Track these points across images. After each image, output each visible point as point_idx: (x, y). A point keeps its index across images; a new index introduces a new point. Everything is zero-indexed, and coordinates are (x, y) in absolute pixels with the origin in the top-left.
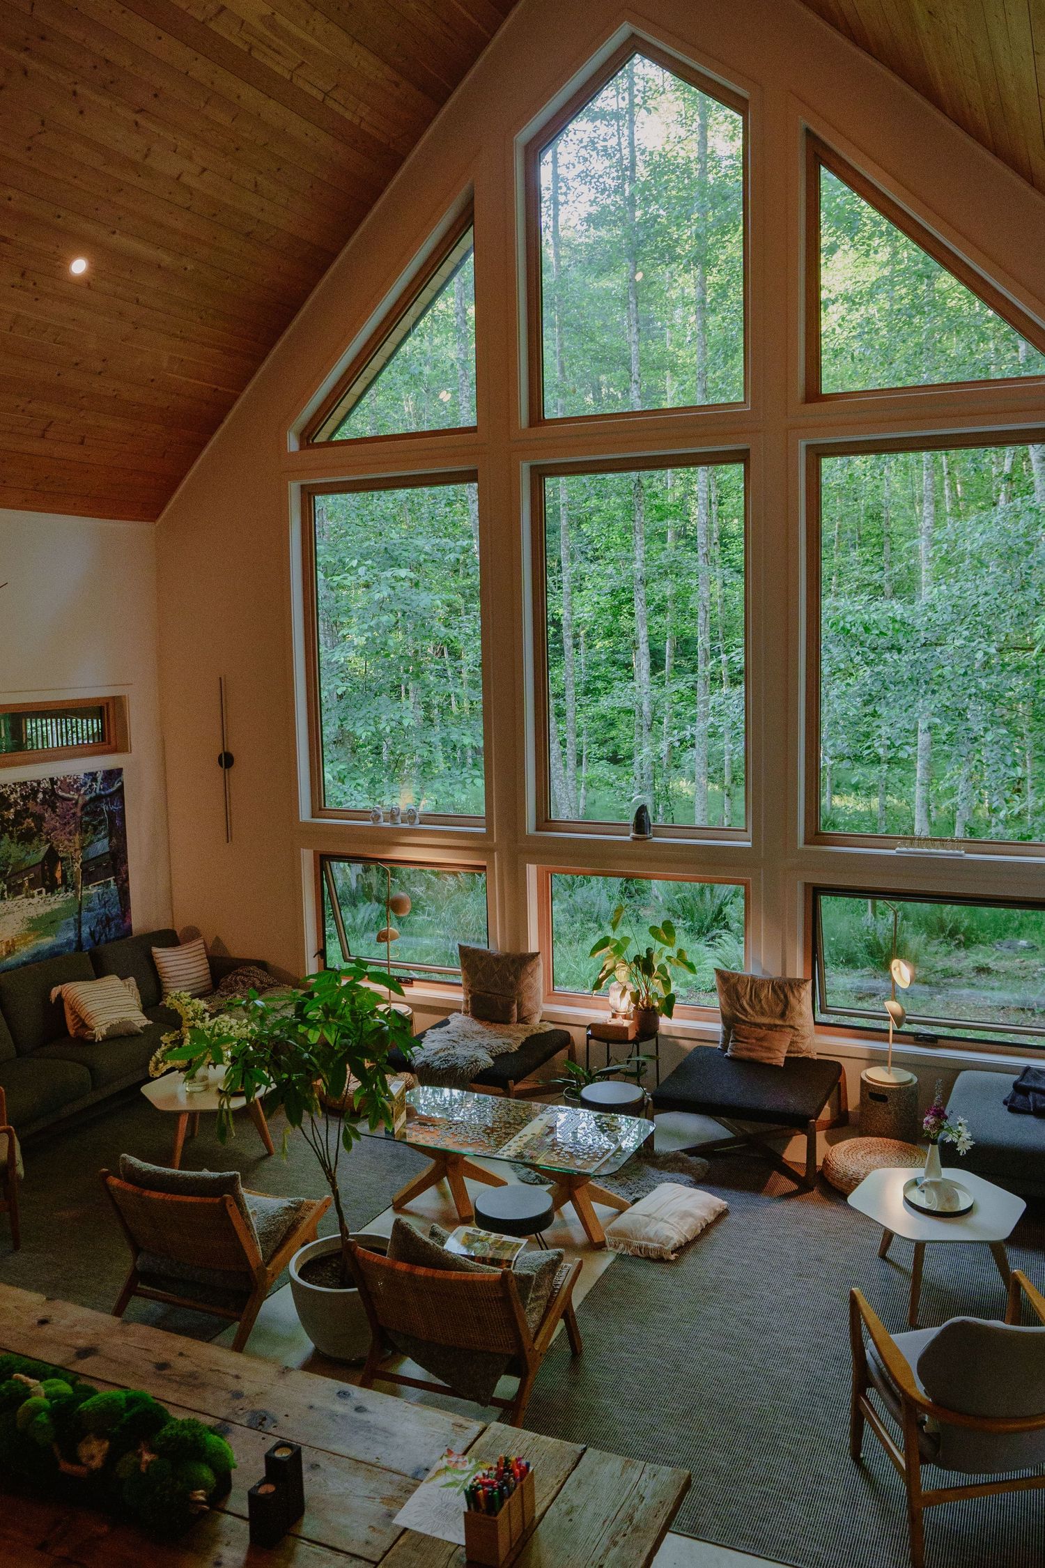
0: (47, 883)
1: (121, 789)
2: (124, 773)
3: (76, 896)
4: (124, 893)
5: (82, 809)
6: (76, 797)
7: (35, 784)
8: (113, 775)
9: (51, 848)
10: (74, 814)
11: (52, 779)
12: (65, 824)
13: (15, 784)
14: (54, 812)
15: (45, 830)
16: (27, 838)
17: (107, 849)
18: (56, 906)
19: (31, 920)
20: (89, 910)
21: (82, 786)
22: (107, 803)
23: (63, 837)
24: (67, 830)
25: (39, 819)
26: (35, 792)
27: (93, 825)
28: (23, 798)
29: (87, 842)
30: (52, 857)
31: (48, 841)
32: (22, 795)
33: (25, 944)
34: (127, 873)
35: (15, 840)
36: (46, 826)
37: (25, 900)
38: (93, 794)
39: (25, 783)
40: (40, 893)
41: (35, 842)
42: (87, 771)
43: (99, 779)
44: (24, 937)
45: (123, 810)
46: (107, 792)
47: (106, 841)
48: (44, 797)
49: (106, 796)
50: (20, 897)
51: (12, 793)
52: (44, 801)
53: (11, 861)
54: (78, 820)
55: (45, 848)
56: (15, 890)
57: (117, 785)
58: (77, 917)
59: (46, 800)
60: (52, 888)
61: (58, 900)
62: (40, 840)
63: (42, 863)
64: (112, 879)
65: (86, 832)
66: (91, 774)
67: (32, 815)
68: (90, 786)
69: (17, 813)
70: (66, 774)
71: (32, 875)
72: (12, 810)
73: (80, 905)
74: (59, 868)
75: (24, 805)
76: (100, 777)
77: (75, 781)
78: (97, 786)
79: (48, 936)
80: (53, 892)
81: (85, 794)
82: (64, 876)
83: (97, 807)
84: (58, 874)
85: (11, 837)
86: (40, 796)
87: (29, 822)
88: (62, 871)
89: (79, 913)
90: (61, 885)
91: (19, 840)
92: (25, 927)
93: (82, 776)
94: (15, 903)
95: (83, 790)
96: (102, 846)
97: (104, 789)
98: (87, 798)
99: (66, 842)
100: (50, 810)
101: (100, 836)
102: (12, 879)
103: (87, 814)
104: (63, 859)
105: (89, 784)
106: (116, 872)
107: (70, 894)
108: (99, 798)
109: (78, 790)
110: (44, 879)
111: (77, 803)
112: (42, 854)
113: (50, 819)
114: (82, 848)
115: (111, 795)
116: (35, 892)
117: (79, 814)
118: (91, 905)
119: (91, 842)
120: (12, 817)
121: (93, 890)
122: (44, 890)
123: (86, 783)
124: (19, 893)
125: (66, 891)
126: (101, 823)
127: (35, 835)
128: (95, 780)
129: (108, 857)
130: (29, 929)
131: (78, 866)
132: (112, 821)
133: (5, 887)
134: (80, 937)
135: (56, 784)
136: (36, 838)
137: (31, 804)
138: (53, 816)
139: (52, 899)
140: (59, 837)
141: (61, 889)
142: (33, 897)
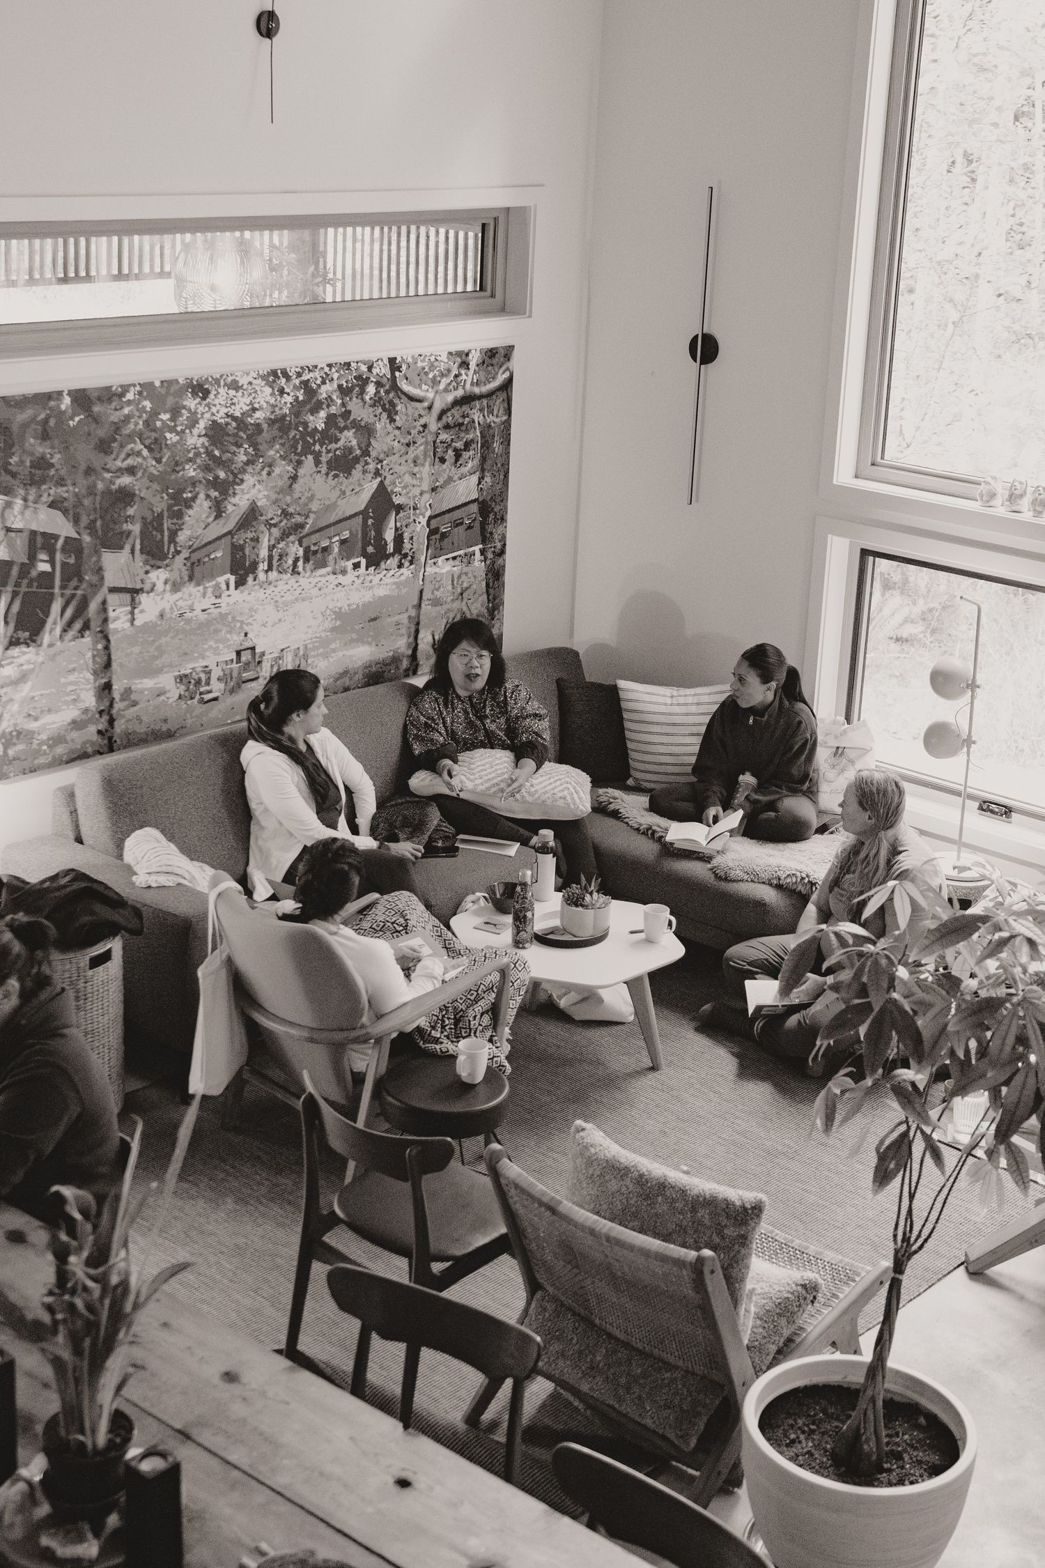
0: (370, 549)
1: (507, 385)
2: (516, 355)
3: (415, 575)
4: (495, 575)
5: (440, 418)
6: (430, 395)
7: (364, 368)
8: (496, 357)
9: (382, 484)
10: (425, 426)
11: (392, 361)
12: (408, 445)
13: (330, 366)
14: (392, 421)
15: (373, 454)
16: (343, 464)
17: (475, 496)
18: (381, 592)
19: (339, 614)
20: (436, 602)
21: (442, 375)
22: (481, 410)
23: (403, 468)
24: (411, 456)
25: (367, 431)
26: (363, 382)
27: (456, 450)
28: (344, 391)
29: (441, 481)
30: (382, 503)
31: (377, 473)
32: (340, 387)
33: (325, 656)
34: (503, 539)
35: (324, 469)
36: (377, 447)
37: (332, 577)
38: (460, 393)
39: (348, 364)
40: (356, 566)
41: (357, 473)
42: (454, 349)
43: (473, 365)
44: (324, 643)
45: (507, 424)
46: (485, 389)
47: (474, 479)
48: (377, 392)
49: (480, 397)
50: (323, 571)
51: (324, 382)
52: (377, 401)
53: (314, 506)
54: (430, 438)
55: (371, 486)
56: (315, 557)
57: (501, 378)
58: (413, 613)
59: (380, 398)
60: (375, 561)
61: (388, 580)
62: (364, 472)
63: (364, 513)
64: (477, 549)
65: (443, 460)
66: (459, 354)
67: (356, 425)
68: (456, 376)
69: (331, 419)
70: (417, 352)
71: (346, 535)
72: (323, 414)
73: (421, 592)
74: (392, 524)
75: (343, 405)
76: (474, 360)
77: (432, 367)
78: (468, 377)
79: (363, 643)
80: (377, 565)
81: (446, 390)
82: (399, 539)
83: (463, 417)
84: (389, 535)
85: (317, 462)
86: (371, 389)
87: (349, 438)
88: (397, 529)
89: (419, 606)
90: (392, 555)
91: (330, 468)
92: (328, 625)
93: (444, 358)
94: (314, 581)
95: (444, 382)
96: (465, 488)
97: (478, 384)
98: (450, 398)
99: (407, 478)
100: (385, 415)
101: (464, 470)
102: (314, 538)
103: (447, 427)
104: (399, 508)
105: (455, 372)
106: (485, 538)
107: (406, 572)
108: (467, 399)
109: (435, 382)
110: (366, 543)
111: (430, 408)
112: (366, 496)
113: (385, 438)
114: (433, 490)
115: (489, 395)
116: (349, 564)
117: (433, 427)
118: (438, 594)
119: (450, 480)
120: (321, 426)
121: (444, 567)
122: (363, 562)
123: (449, 371)
124: (323, 564)
125: (400, 566)
126: (467, 445)
127: (356, 460)
128: (465, 365)
129: (474, 508)
130: (333, 630)
131: (424, 521)
132: (486, 445)
133: (301, 552)
134: (415, 649)
135: (399, 369)
136: (359, 467)
137: (354, 405)
138: (390, 428)
139: (376, 579)
140: (397, 468)
141: (393, 562)
142: (344, 572)
